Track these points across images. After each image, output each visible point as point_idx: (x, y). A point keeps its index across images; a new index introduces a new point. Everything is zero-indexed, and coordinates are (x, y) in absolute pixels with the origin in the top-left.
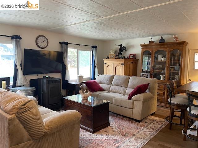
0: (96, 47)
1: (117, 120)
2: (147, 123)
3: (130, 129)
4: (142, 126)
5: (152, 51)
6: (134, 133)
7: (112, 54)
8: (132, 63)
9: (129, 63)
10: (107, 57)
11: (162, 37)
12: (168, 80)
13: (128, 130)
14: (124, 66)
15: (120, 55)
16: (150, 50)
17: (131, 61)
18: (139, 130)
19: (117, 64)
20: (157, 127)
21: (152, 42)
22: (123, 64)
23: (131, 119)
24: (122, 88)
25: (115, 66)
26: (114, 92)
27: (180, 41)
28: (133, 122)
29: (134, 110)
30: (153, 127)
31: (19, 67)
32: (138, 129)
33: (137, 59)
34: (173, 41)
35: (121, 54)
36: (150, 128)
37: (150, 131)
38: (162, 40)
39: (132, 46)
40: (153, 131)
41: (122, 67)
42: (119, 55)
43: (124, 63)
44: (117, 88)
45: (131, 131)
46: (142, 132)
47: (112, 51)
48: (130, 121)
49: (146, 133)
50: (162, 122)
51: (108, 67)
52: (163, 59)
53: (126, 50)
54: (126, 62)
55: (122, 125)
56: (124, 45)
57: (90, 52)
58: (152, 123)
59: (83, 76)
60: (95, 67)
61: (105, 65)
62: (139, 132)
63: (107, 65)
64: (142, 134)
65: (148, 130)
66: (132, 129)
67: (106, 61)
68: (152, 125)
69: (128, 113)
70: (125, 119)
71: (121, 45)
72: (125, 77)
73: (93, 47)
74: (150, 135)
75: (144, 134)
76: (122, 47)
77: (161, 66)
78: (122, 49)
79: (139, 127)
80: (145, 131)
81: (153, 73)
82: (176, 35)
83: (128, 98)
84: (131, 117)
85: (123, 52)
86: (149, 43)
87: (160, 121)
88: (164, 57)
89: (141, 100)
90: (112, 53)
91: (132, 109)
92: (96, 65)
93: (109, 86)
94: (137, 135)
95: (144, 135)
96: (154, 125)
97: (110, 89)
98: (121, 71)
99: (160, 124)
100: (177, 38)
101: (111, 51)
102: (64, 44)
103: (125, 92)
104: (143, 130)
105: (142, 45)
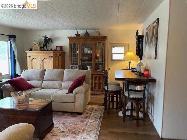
0: (14, 37)
1: (59, 118)
2: (88, 113)
3: (77, 124)
4: (86, 118)
5: (79, 44)
6: (83, 128)
7: (37, 46)
8: (60, 55)
9: (58, 55)
10: (30, 50)
11: (87, 31)
12: (94, 70)
13: (76, 126)
14: (52, 58)
16: (77, 43)
17: (60, 54)
18: (85, 123)
19: (45, 57)
20: (98, 115)
21: (78, 35)
22: (51, 57)
23: (72, 114)
24: (56, 83)
25: (42, 59)
26: (47, 88)
27: (102, 36)
28: (76, 116)
29: (76, 103)
30: (95, 116)
32: (83, 122)
33: (64, 51)
34: (97, 36)
35: (47, 46)
36: (93, 118)
37: (95, 120)
38: (87, 34)
39: (58, 39)
40: (97, 120)
41: (50, 60)
42: (44, 47)
43: (52, 55)
44: (51, 83)
45: (79, 126)
46: (88, 124)
47: (36, 42)
48: (72, 115)
49: (93, 124)
50: (100, 109)
51: (33, 61)
52: (89, 52)
53: (52, 42)
54: (55, 54)
55: (67, 121)
56: (49, 36)
58: (92, 112)
59: (2, 73)
60: (15, 61)
61: (28, 58)
62: (86, 125)
63: (31, 58)
64: (90, 126)
65: (93, 121)
66: (79, 124)
67: (29, 53)
68: (93, 115)
69: (69, 108)
70: (67, 114)
71: (46, 36)
72: (59, 70)
73: (10, 37)
74: (97, 125)
75: (92, 125)
76: (47, 38)
77: (87, 58)
78: (48, 41)
79: (84, 120)
80: (91, 122)
81: (81, 64)
82: (99, 30)
83: (67, 92)
84: (73, 112)
85: (48, 44)
86: (75, 36)
87: (97, 109)
88: (90, 50)
89: (83, 92)
90: (35, 44)
91: (74, 103)
92: (16, 58)
93: (41, 82)
94: (86, 128)
95: (93, 127)
96: (95, 114)
97: (43, 86)
98: (49, 64)
99: (99, 111)
100: (99, 33)
101: (34, 42)
103: (61, 86)
104: (88, 121)
105: (69, 38)
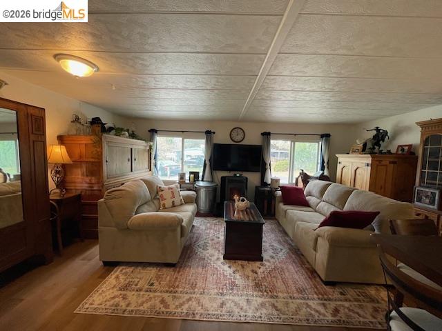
0: (328, 136)
1: (289, 260)
2: (343, 294)
4: (320, 293)
8: (394, 163)
9: (386, 162)
13: (278, 284)
14: (369, 168)
15: (377, 147)
17: (391, 160)
18: (299, 295)
19: (360, 165)
22: (368, 165)
25: (355, 168)
26: (321, 213)
29: (317, 254)
31: (208, 163)
32: (302, 292)
36: (331, 306)
37: (322, 312)
40: (328, 315)
41: (366, 171)
43: (370, 162)
45: (281, 289)
46: (299, 301)
49: (304, 310)
51: (343, 169)
54: (377, 159)
55: (285, 271)
57: (317, 144)
58: (359, 301)
59: (279, 180)
61: (338, 165)
62: (293, 298)
63: (343, 166)
64: (293, 305)
65: (319, 307)
66: (288, 286)
67: (342, 158)
71: (378, 127)
72: (345, 189)
73: (322, 136)
74: (303, 317)
75: (297, 308)
76: (381, 131)
78: (380, 136)
79: (309, 291)
80: (310, 304)
85: (383, 141)
90: (359, 144)
91: (315, 252)
92: (325, 164)
94: (280, 300)
97: (317, 207)
98: (364, 178)
99: (379, 316)
101: (357, 141)
102: (267, 135)
104: (309, 299)
105: (422, 124)
